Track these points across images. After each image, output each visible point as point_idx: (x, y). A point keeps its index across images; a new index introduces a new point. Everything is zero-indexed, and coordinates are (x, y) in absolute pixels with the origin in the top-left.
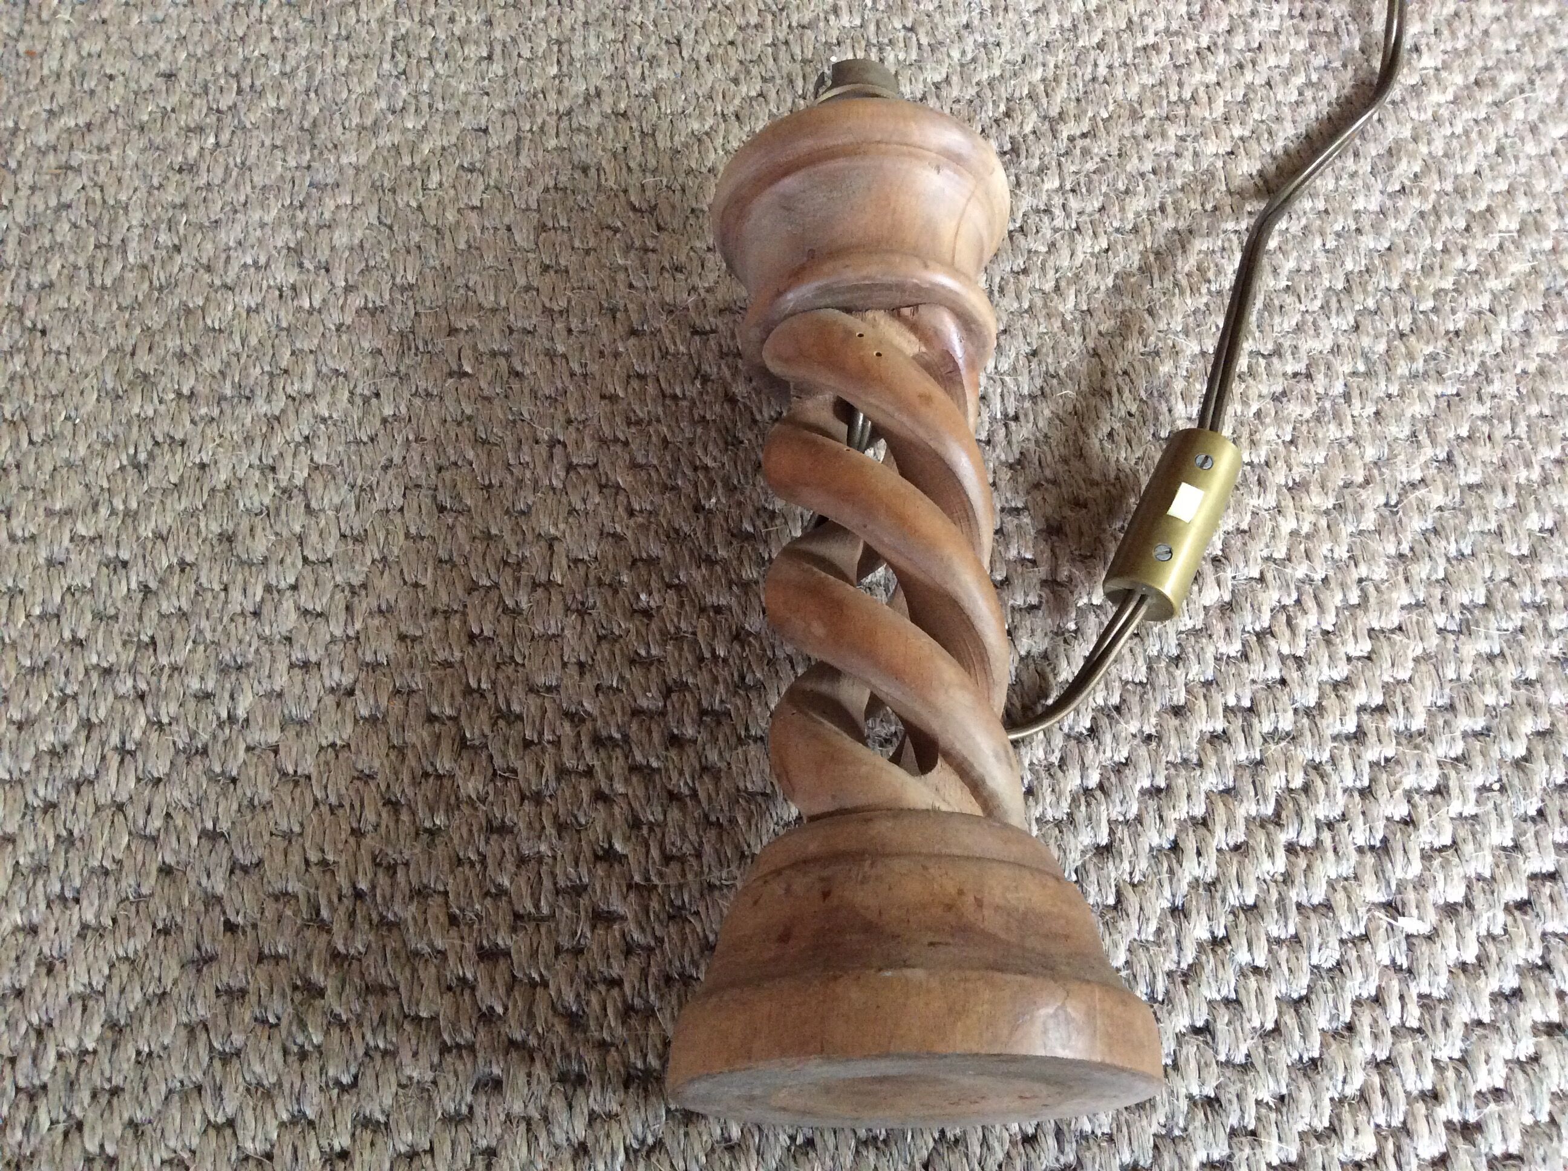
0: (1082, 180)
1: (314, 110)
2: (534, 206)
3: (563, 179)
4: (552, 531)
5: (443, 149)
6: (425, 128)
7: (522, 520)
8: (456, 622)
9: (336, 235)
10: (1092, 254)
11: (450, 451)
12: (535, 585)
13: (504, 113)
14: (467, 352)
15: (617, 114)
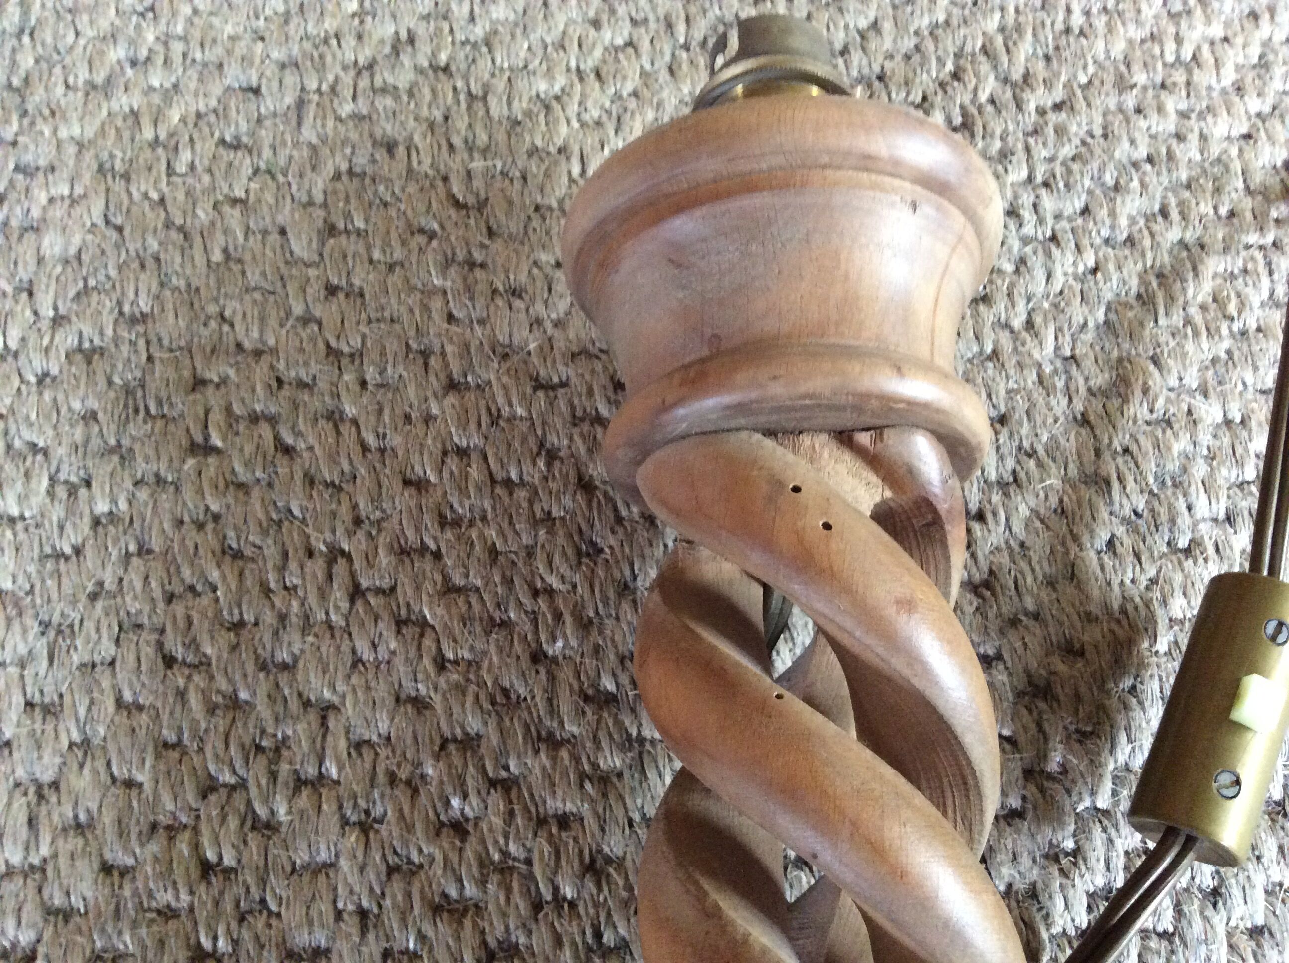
0: (1059, 170)
1: (27, 61)
2: (319, 198)
3: (361, 161)
4: (327, 694)
5: (199, 116)
6: (175, 86)
7: (284, 679)
8: (183, 846)
9: (46, 242)
10: (1076, 277)
11: (186, 572)
12: (300, 783)
13: (283, 66)
14: (217, 417)
15: (435, 68)
